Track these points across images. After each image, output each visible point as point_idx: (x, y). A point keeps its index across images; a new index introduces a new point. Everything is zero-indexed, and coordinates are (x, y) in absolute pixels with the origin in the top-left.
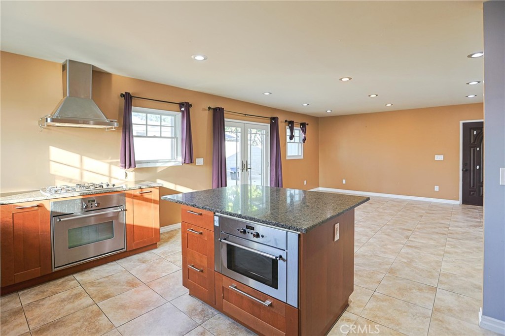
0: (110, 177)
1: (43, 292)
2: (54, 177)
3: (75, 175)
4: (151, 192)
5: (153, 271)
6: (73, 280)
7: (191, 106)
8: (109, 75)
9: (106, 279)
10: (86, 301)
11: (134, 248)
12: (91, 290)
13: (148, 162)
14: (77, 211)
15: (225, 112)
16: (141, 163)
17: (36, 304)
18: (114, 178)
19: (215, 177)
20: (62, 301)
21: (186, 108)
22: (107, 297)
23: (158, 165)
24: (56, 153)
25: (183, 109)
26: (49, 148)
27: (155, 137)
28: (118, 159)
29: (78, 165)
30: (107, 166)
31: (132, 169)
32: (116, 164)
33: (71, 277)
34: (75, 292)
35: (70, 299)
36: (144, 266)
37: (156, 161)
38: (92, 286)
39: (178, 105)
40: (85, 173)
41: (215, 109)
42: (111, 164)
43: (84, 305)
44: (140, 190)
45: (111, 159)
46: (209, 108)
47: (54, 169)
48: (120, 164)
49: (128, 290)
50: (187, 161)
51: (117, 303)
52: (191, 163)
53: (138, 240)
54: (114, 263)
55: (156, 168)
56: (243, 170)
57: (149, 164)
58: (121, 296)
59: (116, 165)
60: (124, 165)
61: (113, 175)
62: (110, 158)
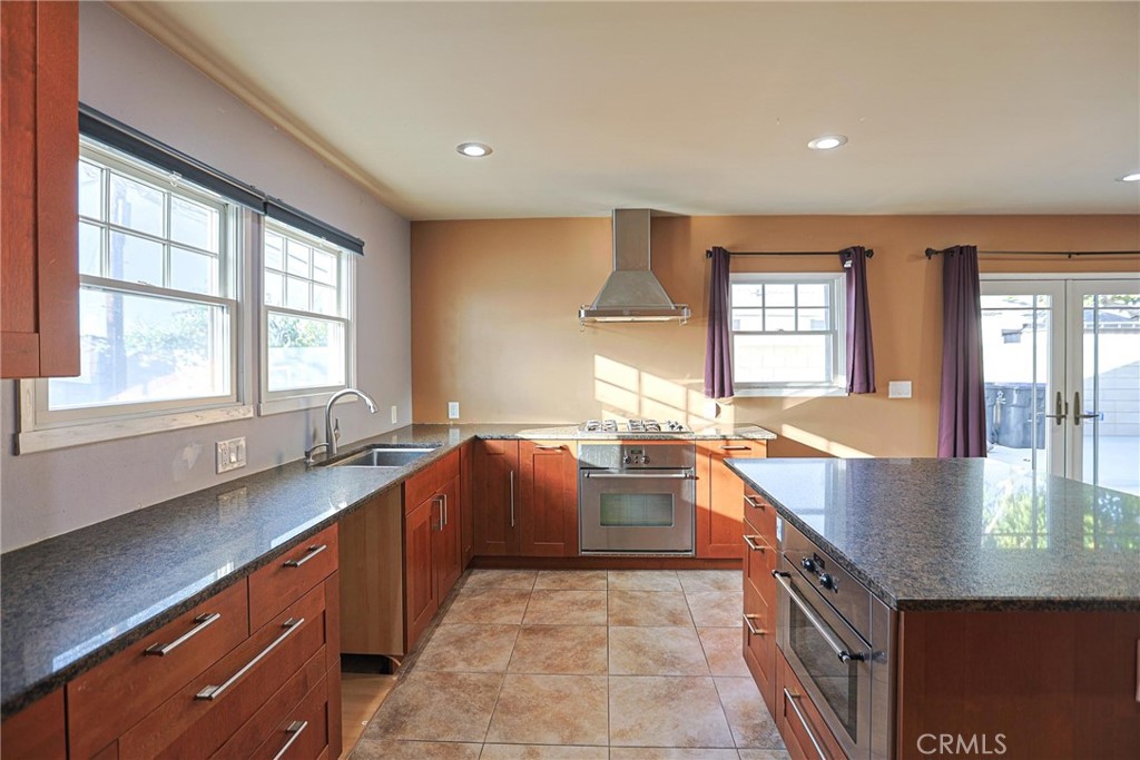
0: (688, 413)
1: (562, 581)
2: (600, 405)
3: (630, 404)
4: (746, 448)
5: (725, 610)
6: (603, 578)
7: (870, 253)
8: (686, 219)
9: (645, 595)
10: (599, 616)
11: (710, 556)
12: (616, 602)
13: (764, 386)
14: (612, 463)
15: (979, 255)
16: (749, 388)
17: (546, 594)
18: (695, 415)
19: (947, 431)
20: (573, 603)
21: (857, 261)
22: (628, 622)
23: (785, 393)
24: (604, 366)
25: (848, 264)
26: (593, 358)
27: (781, 332)
28: (701, 378)
29: (634, 387)
30: (682, 390)
31: (727, 400)
32: (696, 387)
33: (603, 573)
34: (595, 596)
35: (583, 604)
36: (716, 595)
37: (783, 385)
38: (620, 598)
39: (838, 256)
40: (646, 403)
41: (948, 253)
42: (689, 387)
43: (593, 621)
44: (723, 442)
45: (691, 378)
46: (929, 252)
47: (602, 392)
48: (704, 389)
49: (663, 625)
50: (856, 387)
51: (634, 639)
52: (868, 391)
53: (720, 542)
54: (673, 573)
55: (782, 399)
56: (1059, 418)
57: (766, 390)
58: (647, 630)
59: (699, 391)
60: (710, 390)
61: (693, 409)
62: (688, 376)
